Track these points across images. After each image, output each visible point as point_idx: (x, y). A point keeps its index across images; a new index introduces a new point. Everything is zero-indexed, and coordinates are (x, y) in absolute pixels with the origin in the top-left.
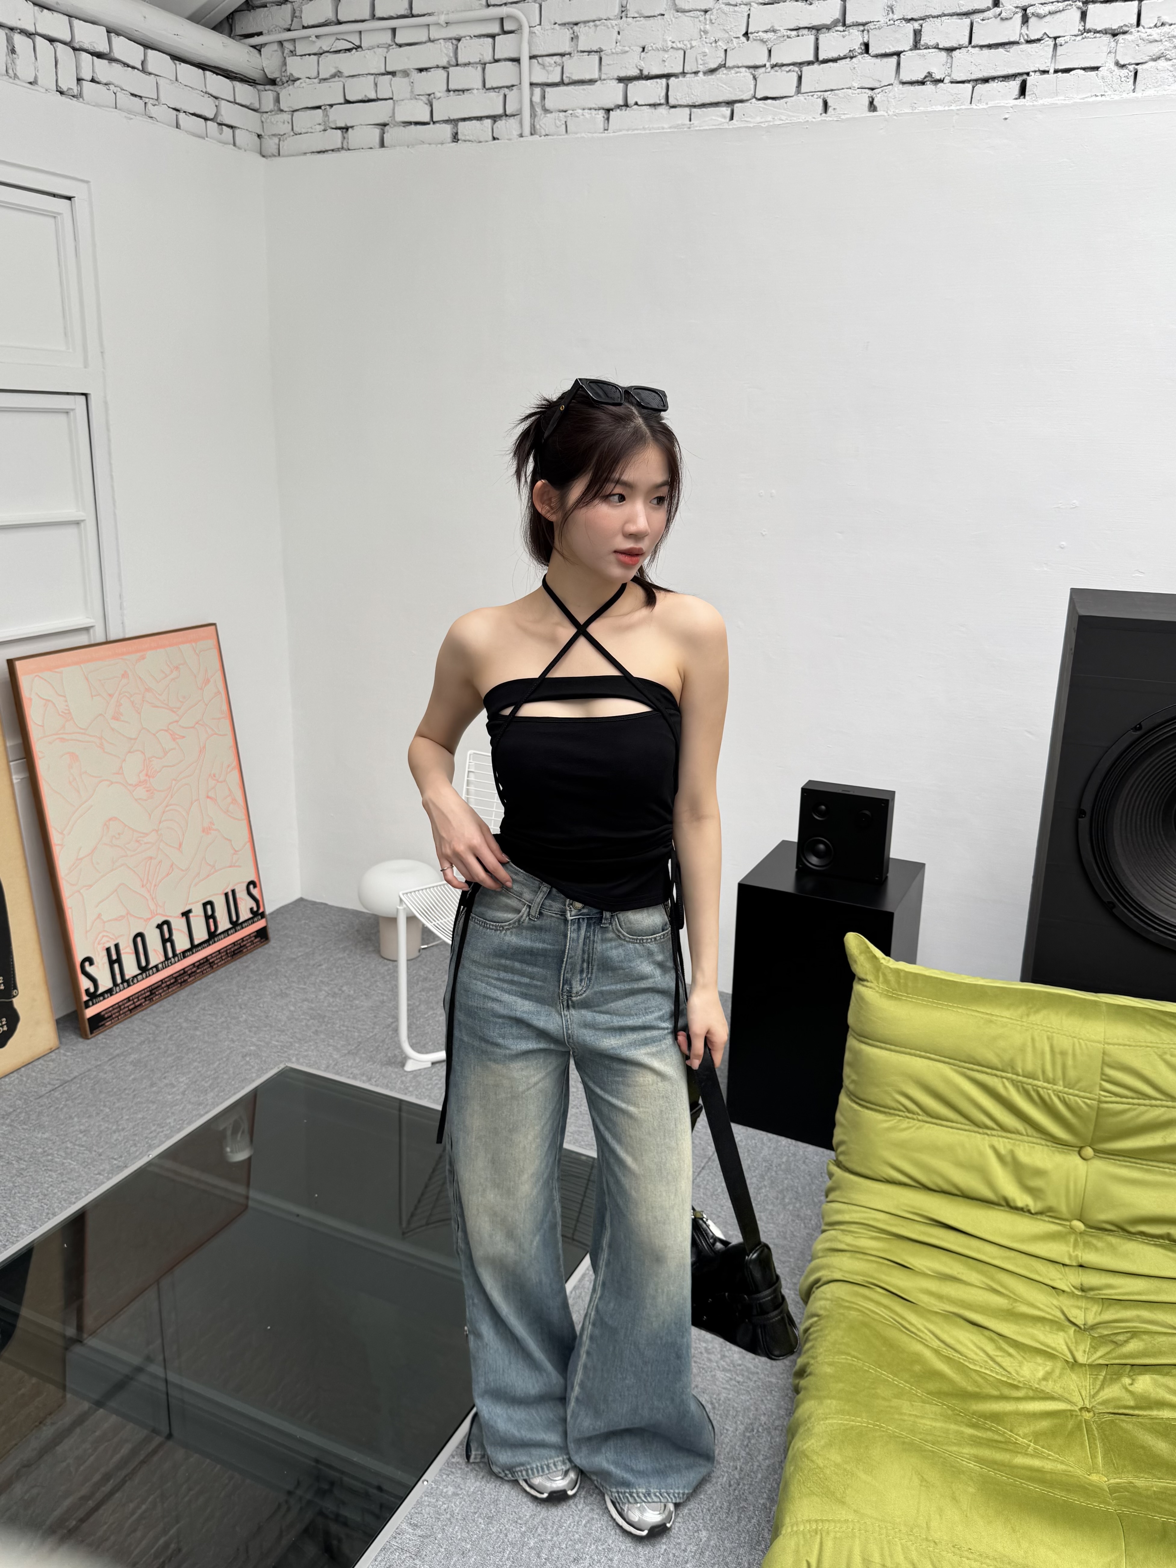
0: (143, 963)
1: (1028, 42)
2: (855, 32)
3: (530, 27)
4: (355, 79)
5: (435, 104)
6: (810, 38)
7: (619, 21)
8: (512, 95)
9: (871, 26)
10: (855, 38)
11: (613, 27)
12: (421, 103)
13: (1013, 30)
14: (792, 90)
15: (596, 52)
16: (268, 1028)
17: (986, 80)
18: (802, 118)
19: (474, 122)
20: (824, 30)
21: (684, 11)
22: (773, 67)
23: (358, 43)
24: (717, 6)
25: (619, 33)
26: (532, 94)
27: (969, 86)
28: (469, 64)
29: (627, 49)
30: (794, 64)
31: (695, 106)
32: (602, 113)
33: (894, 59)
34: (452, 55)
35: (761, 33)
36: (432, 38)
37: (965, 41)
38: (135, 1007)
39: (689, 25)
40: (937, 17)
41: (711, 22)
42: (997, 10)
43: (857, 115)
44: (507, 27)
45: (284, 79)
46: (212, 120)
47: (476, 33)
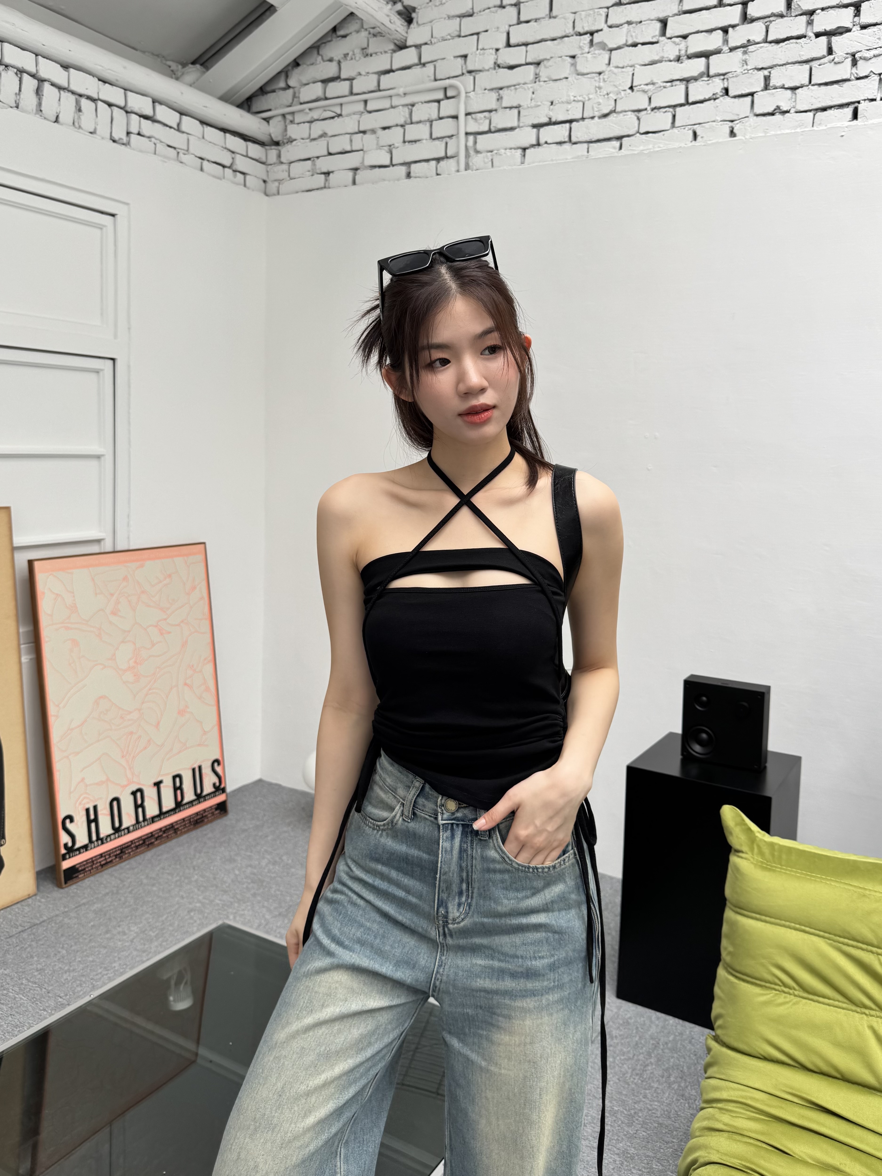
0: (117, 824)
1: (858, 79)
2: (717, 80)
3: (466, 93)
4: (336, 138)
5: (395, 152)
6: (682, 87)
7: (534, 84)
8: (451, 143)
9: (730, 75)
10: (717, 85)
11: (529, 89)
12: (383, 151)
13: (845, 71)
14: (669, 125)
15: (516, 107)
16: (214, 888)
17: (824, 109)
18: (676, 145)
19: (423, 163)
20: (693, 81)
21: (583, 74)
22: (653, 109)
23: (339, 112)
24: (609, 69)
25: (533, 93)
26: (467, 141)
27: (810, 114)
28: (420, 122)
29: (539, 103)
30: (669, 107)
31: (591, 142)
32: (520, 152)
33: (749, 98)
34: (408, 116)
35: (642, 86)
36: (394, 105)
37: (806, 81)
38: (107, 863)
39: (587, 84)
40: (783, 65)
41: (604, 80)
42: (831, 57)
43: (720, 140)
44: (449, 95)
45: (285, 141)
46: (229, 168)
47: (426, 100)
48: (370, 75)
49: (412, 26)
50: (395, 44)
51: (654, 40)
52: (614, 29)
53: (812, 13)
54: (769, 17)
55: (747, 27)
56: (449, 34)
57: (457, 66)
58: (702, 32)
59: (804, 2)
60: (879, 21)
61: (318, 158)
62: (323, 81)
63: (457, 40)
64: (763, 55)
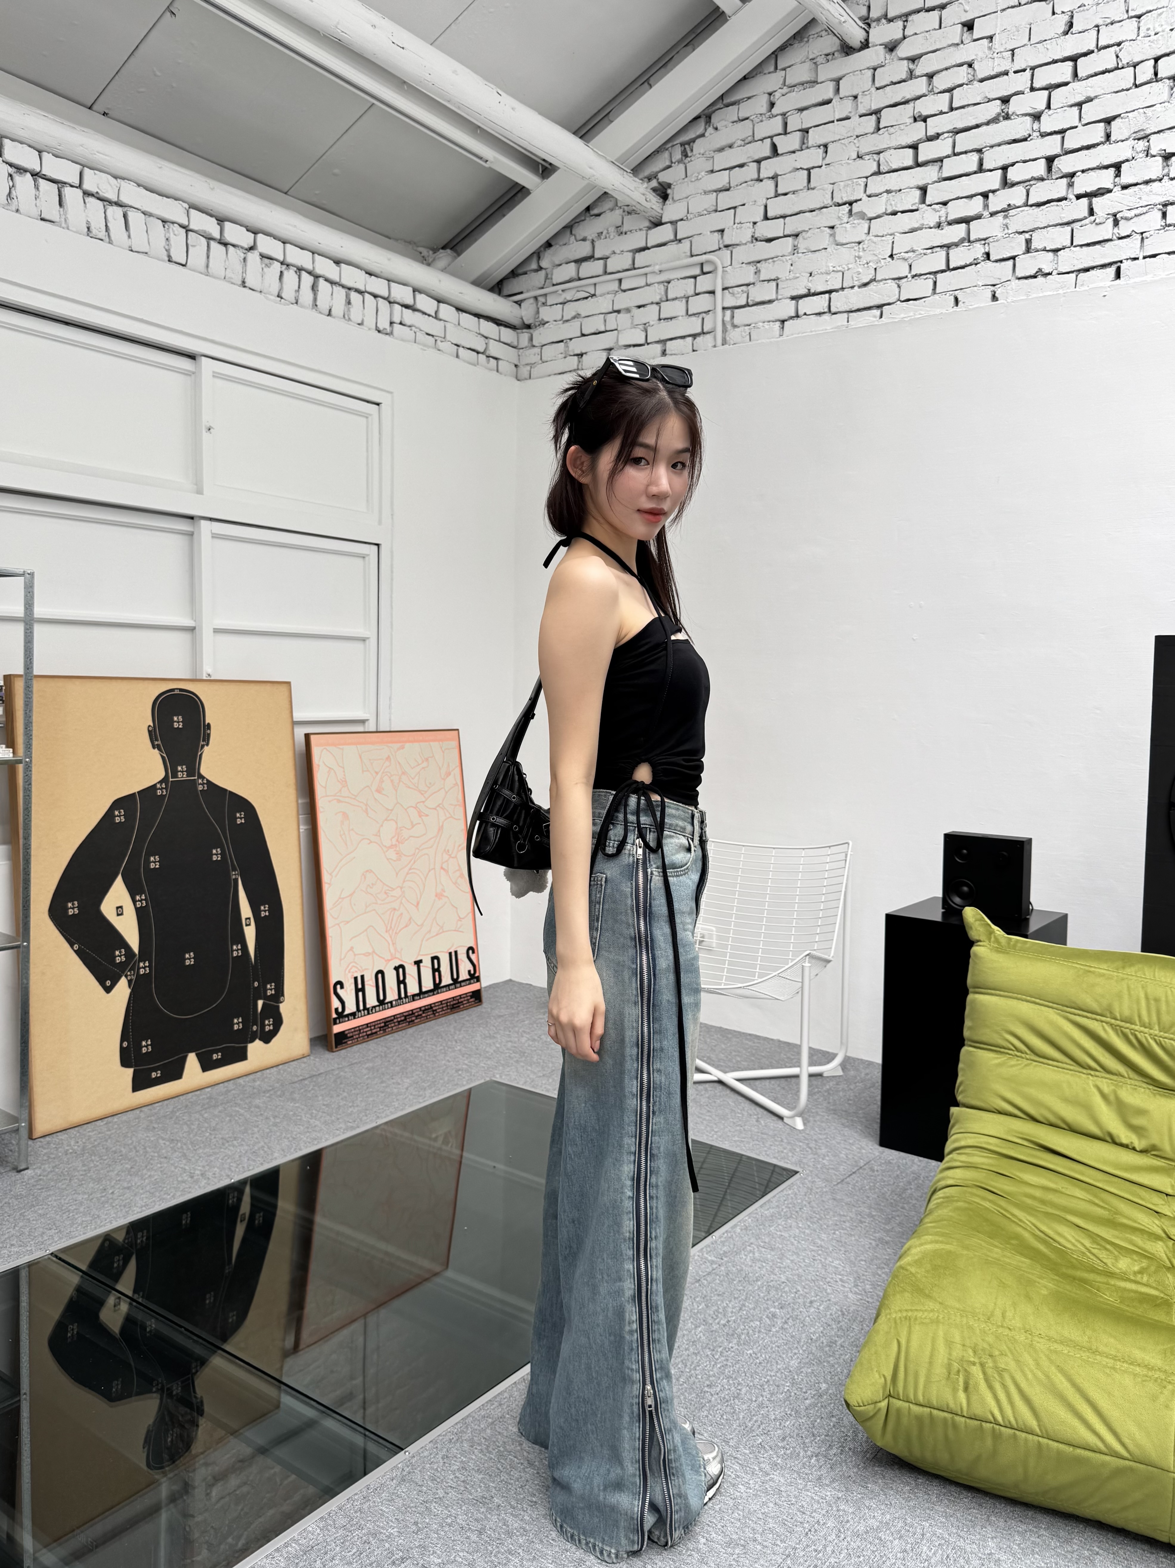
0: (382, 997)
1: (1120, 238)
2: (978, 245)
3: (723, 268)
4: (590, 318)
5: (649, 329)
6: (942, 253)
7: (792, 256)
8: (708, 318)
9: (991, 240)
10: (978, 250)
11: (787, 261)
12: (638, 330)
13: (1106, 231)
14: (930, 292)
15: (774, 280)
17: (1087, 270)
18: (938, 311)
19: (679, 340)
20: (953, 247)
21: (842, 245)
23: (593, 292)
24: (868, 238)
25: (792, 265)
26: (724, 316)
27: (1073, 275)
28: (676, 299)
29: (798, 275)
30: (930, 273)
31: (852, 312)
32: (778, 324)
33: (1011, 262)
34: (663, 293)
35: (902, 254)
36: (649, 283)
37: (1068, 243)
38: (373, 1033)
39: (846, 255)
40: (1044, 228)
41: (864, 250)
42: (1092, 218)
43: (982, 305)
44: (706, 269)
45: (537, 324)
46: (482, 353)
47: (683, 276)
48: (625, 254)
49: (667, 202)
50: (650, 221)
51: (914, 208)
52: (873, 198)
53: (1072, 175)
54: (1029, 181)
55: (1008, 191)
56: (706, 210)
57: (714, 241)
58: (962, 198)
59: (1065, 164)
60: (1139, 181)
61: (571, 339)
62: (576, 261)
63: (714, 215)
64: (1025, 219)
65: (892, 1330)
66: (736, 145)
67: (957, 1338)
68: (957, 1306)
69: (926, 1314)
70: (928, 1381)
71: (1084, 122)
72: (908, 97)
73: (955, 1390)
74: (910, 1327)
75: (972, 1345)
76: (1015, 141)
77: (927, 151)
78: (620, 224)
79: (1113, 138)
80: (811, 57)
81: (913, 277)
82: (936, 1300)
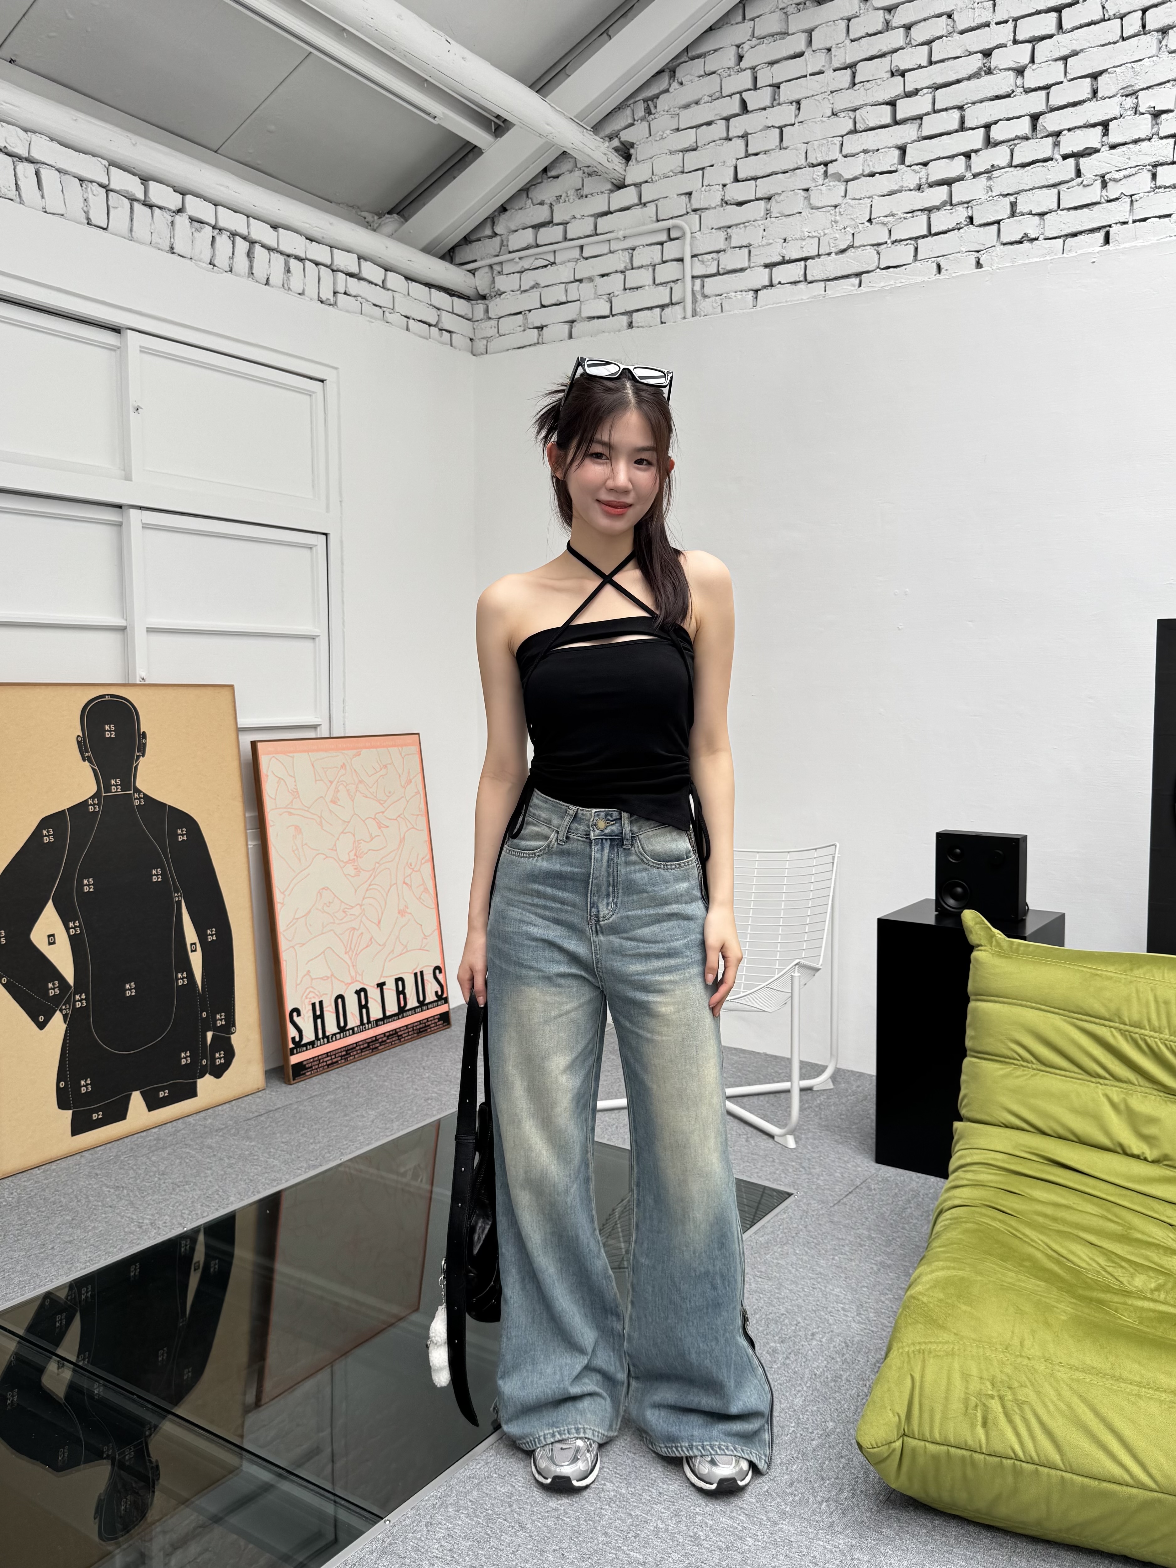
0: (342, 1024)
1: (1109, 201)
2: (961, 209)
3: (692, 233)
4: (550, 288)
5: (614, 299)
6: (924, 217)
7: (764, 221)
8: (677, 288)
9: (974, 203)
10: (961, 214)
11: (759, 226)
12: (602, 301)
13: (1094, 193)
14: (910, 258)
15: (746, 247)
17: (1075, 235)
18: (919, 279)
19: (646, 311)
20: (935, 210)
21: (817, 208)
23: (552, 260)
24: (845, 201)
25: (764, 230)
26: (693, 285)
27: (1061, 240)
28: (642, 267)
29: (771, 241)
30: (910, 239)
31: (828, 280)
32: (751, 293)
33: (995, 227)
34: (628, 261)
35: (881, 218)
36: (612, 249)
37: (1055, 206)
38: (333, 1063)
39: (822, 219)
40: (1029, 190)
41: (841, 214)
42: (1080, 179)
43: (966, 272)
44: (673, 236)
45: (493, 294)
46: (435, 326)
47: (648, 243)
48: (586, 218)
49: (630, 163)
50: (613, 184)
51: (893, 169)
52: (849, 158)
53: (1058, 134)
54: (1014, 140)
55: (991, 151)
56: (672, 171)
57: (680, 205)
58: (943, 158)
59: (1050, 123)
60: (1128, 141)
61: (530, 311)
62: (533, 227)
63: (680, 176)
64: (1009, 180)
65: (905, 1365)
66: (703, 101)
67: (974, 1371)
68: (973, 1336)
69: (940, 1346)
70: (945, 1418)
71: (1070, 77)
72: (885, 49)
73: (973, 1426)
74: (924, 1361)
75: (990, 1378)
76: (998, 97)
77: (905, 109)
78: (580, 186)
79: (1100, 95)
80: (780, 7)
81: (893, 242)
82: (950, 1331)
